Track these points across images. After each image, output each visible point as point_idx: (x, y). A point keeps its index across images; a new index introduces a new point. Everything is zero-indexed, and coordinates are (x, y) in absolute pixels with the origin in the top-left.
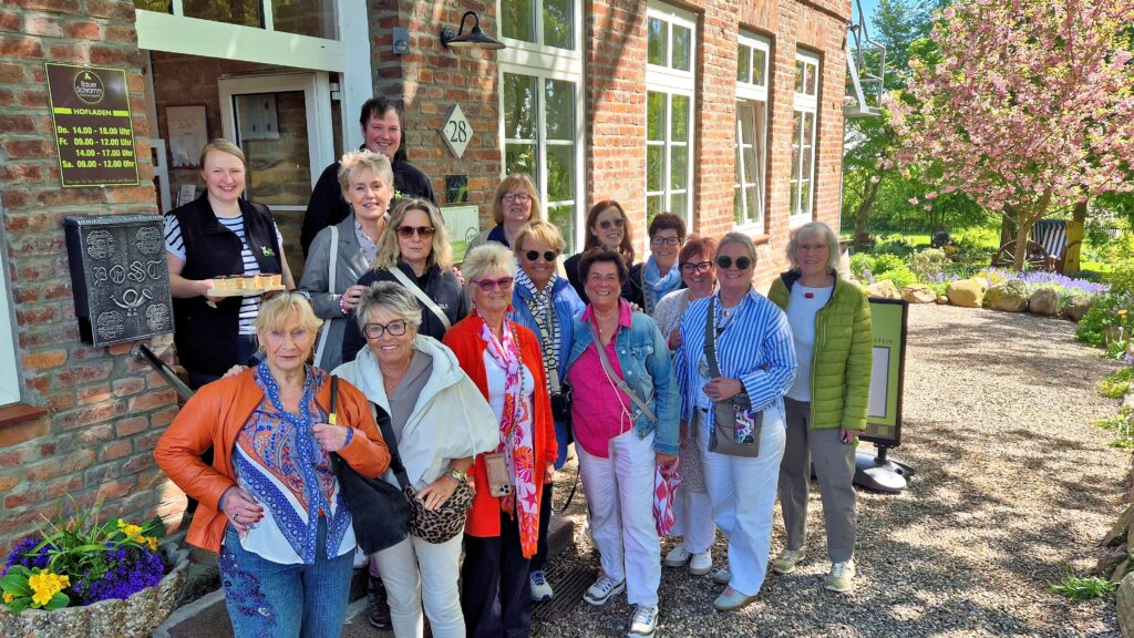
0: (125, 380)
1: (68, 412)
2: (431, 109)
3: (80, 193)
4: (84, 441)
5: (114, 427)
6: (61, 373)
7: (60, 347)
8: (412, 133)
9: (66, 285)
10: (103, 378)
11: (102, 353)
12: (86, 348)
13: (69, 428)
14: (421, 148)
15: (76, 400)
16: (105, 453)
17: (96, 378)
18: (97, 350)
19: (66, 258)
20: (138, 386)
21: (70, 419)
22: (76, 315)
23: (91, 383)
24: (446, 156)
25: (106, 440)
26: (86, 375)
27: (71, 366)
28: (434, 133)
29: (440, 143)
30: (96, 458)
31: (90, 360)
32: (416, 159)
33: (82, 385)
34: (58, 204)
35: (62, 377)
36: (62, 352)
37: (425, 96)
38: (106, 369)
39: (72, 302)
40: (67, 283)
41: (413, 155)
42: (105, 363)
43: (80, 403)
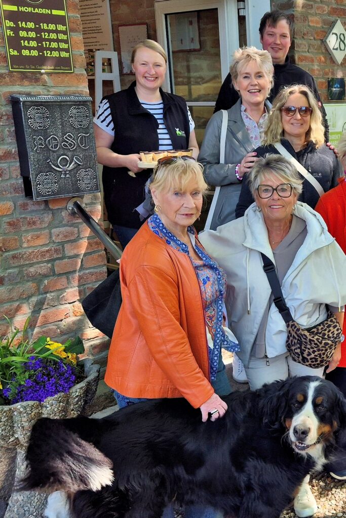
0: (62, 229)
1: (16, 252)
2: (317, 23)
3: (24, 76)
4: (28, 275)
5: (53, 265)
6: (8, 220)
7: (8, 199)
8: (300, 42)
9: (13, 150)
10: (43, 226)
11: (43, 207)
12: (29, 202)
13: (16, 264)
14: (308, 54)
15: (21, 243)
16: (45, 285)
17: (38, 226)
18: (38, 203)
19: (13, 129)
20: (72, 234)
21: (17, 258)
22: (21, 175)
23: (33, 230)
24: (328, 61)
25: (45, 276)
26: (29, 223)
27: (17, 215)
28: (319, 42)
29: (324, 51)
30: (38, 289)
31: (33, 211)
32: (303, 63)
33: (26, 231)
34: (7, 84)
35: (10, 224)
36: (10, 204)
37: (312, 11)
38: (46, 219)
39: (18, 164)
40: (14, 149)
41: (301, 60)
42: (45, 215)
43: (25, 245)
